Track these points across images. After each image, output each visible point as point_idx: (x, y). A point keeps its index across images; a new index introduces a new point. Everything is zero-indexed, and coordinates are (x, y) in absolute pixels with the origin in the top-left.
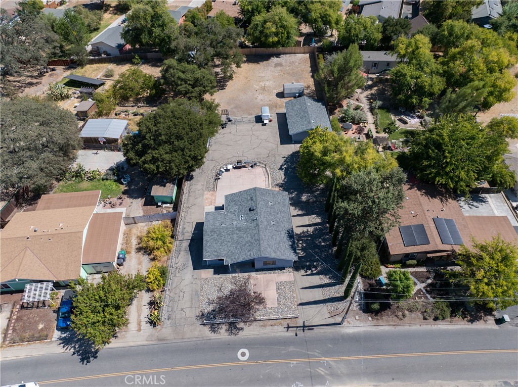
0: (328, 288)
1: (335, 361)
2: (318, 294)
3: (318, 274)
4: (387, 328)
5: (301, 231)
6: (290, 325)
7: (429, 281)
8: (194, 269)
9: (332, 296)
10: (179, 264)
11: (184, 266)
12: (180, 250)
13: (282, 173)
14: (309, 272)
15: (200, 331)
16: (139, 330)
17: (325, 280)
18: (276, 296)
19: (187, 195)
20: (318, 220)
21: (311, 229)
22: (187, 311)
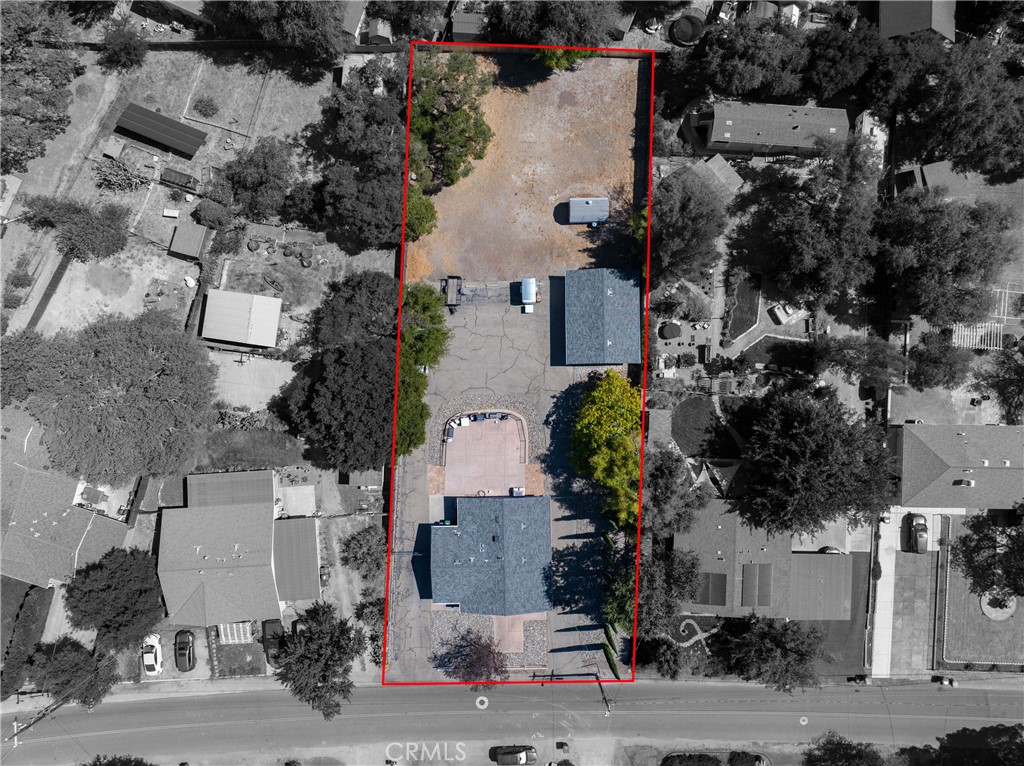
0: (587, 632)
1: (581, 715)
2: (575, 639)
3: (578, 612)
4: (647, 682)
5: (565, 546)
6: (537, 674)
7: (715, 631)
8: (422, 597)
9: (590, 642)
10: (401, 589)
11: (408, 593)
12: (400, 568)
13: (548, 431)
14: (568, 609)
15: (433, 674)
16: (364, 669)
17: (585, 620)
18: (523, 639)
19: (401, 469)
20: (591, 529)
21: (579, 543)
22: (417, 651)
